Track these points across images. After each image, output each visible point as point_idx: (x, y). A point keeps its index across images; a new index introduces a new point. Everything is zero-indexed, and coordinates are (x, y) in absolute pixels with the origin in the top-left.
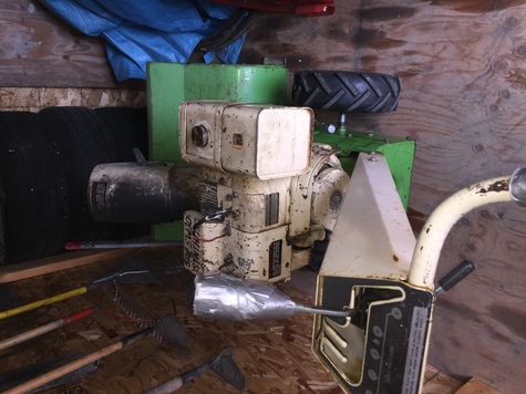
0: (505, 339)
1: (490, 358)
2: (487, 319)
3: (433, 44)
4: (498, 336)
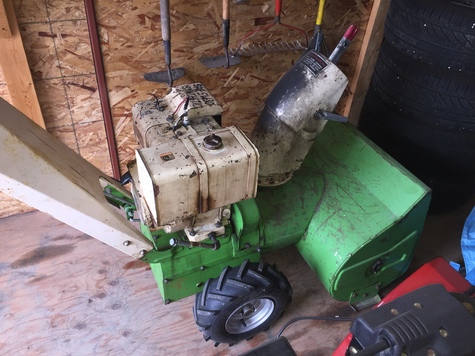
2: (73, 241)
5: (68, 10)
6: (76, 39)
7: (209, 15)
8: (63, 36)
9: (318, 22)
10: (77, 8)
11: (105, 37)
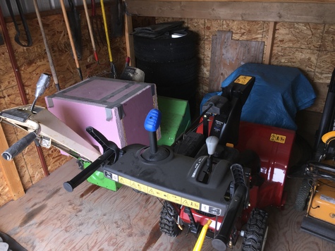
0: (33, 206)
1: (29, 200)
2: (43, 203)
3: (153, 210)
4: (35, 204)
5: (9, 83)
6: (14, 96)
7: (68, 69)
8: (8, 96)
9: (111, 60)
10: (13, 81)
11: (27, 91)
